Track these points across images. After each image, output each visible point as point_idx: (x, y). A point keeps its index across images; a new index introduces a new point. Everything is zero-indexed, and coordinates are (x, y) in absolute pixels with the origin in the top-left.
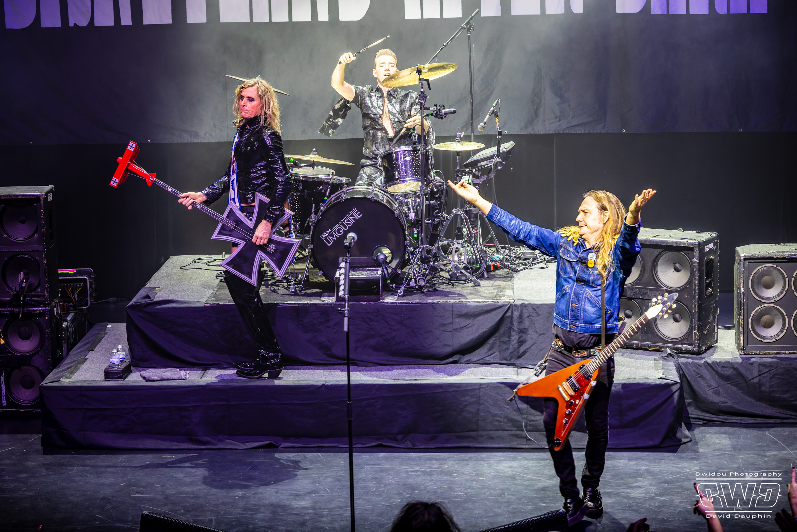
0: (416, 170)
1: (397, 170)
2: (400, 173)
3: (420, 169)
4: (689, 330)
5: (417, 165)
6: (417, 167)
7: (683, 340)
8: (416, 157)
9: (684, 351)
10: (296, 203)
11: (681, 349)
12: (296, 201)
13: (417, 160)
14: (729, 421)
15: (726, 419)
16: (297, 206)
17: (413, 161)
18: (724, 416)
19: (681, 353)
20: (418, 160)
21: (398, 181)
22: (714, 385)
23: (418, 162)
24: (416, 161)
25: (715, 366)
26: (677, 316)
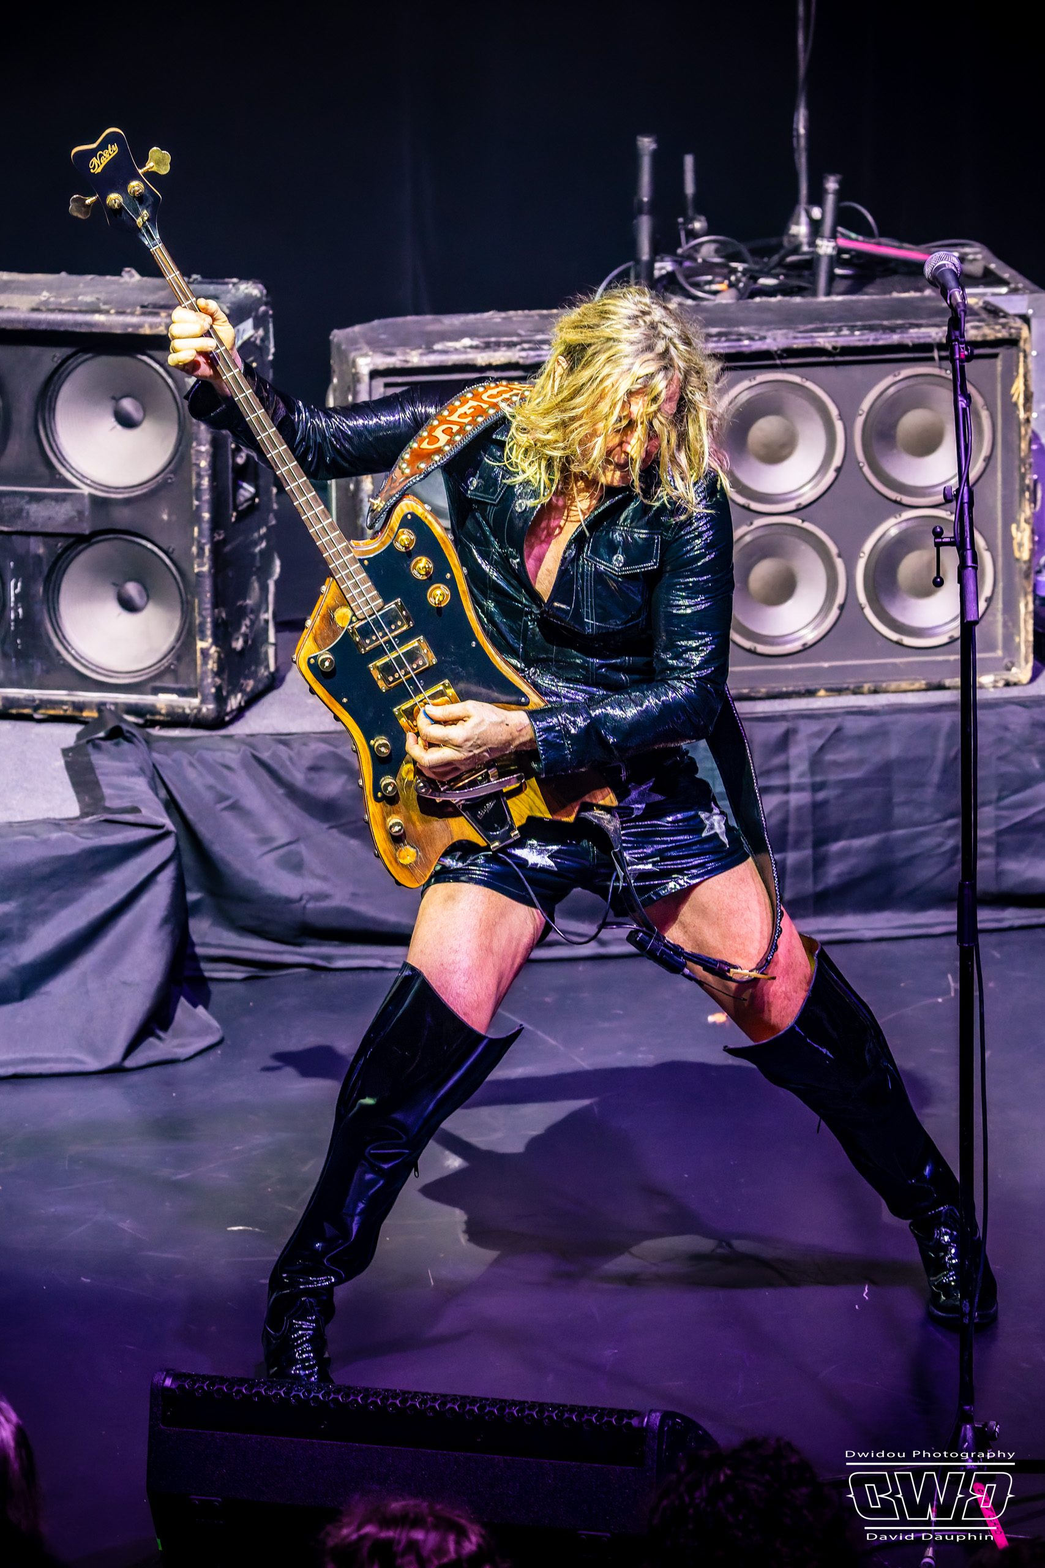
4: (177, 640)
7: (159, 676)
9: (168, 714)
11: (152, 710)
14: (340, 964)
15: (328, 958)
18: (320, 945)
19: (153, 724)
22: (282, 835)
25: (283, 765)
26: (132, 589)
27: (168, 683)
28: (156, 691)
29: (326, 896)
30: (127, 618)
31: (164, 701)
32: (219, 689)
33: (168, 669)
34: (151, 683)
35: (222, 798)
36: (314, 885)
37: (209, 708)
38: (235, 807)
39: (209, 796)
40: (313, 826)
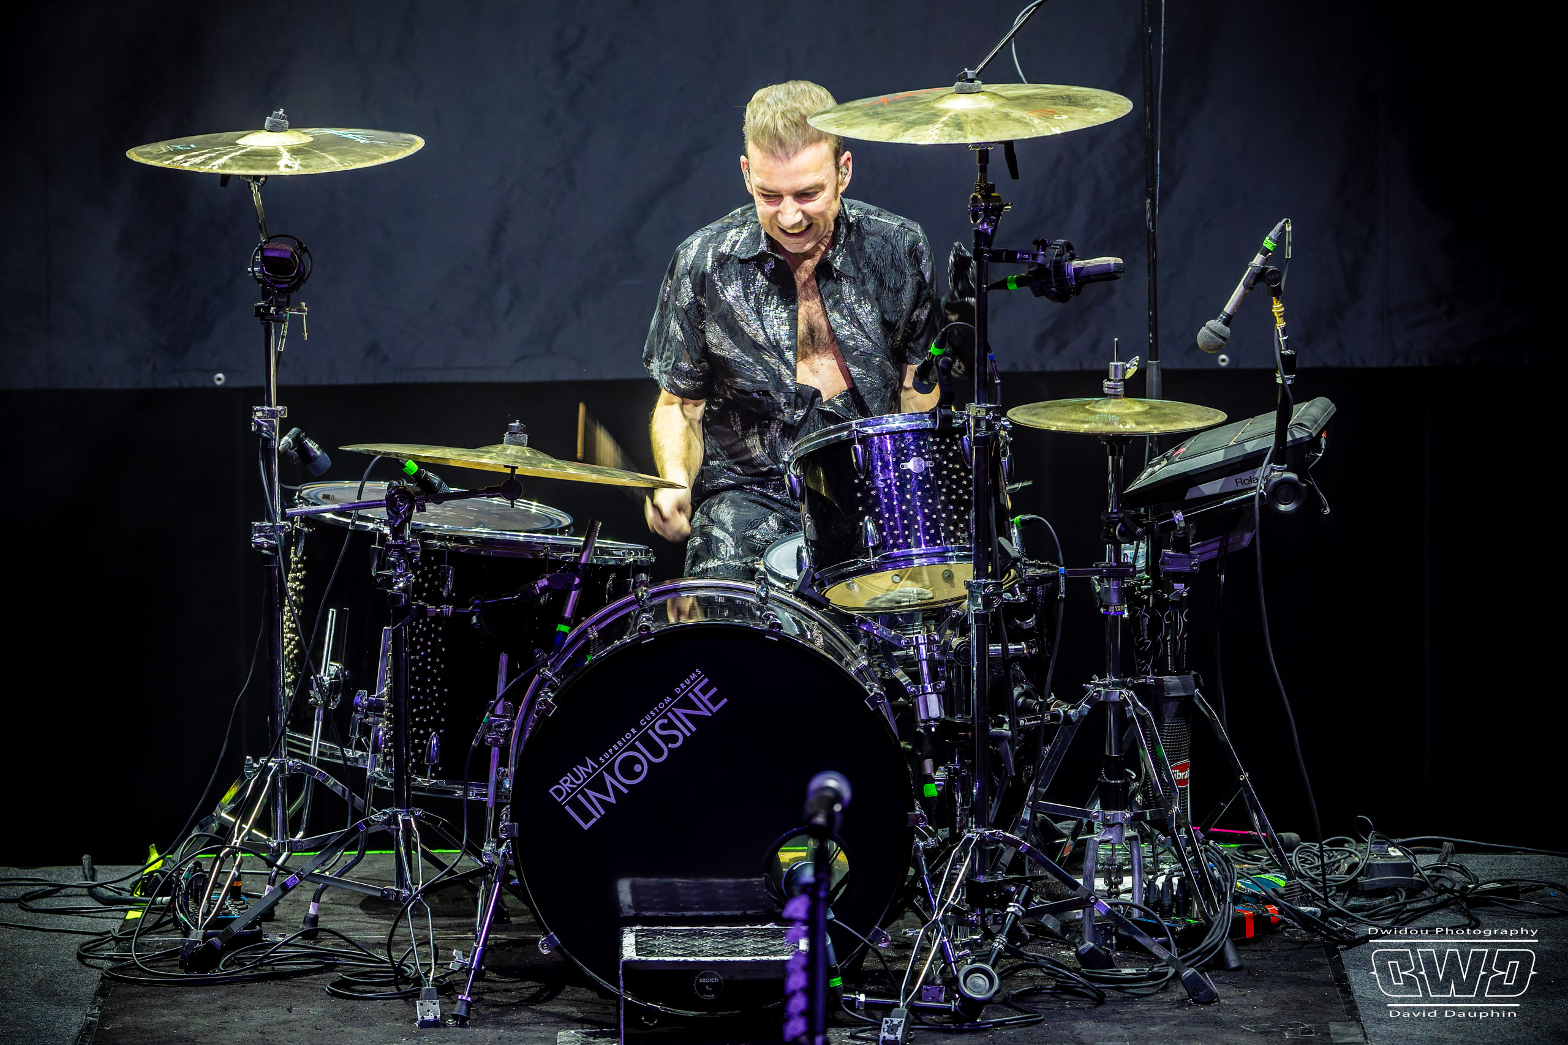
0: (950, 514)
1: (869, 511)
2: (880, 528)
3: (967, 511)
5: (955, 492)
6: (952, 502)
8: (950, 460)
10: (424, 647)
12: (428, 638)
13: (952, 471)
16: (433, 663)
17: (938, 476)
20: (957, 472)
21: (873, 559)
23: (958, 481)
24: (948, 476)
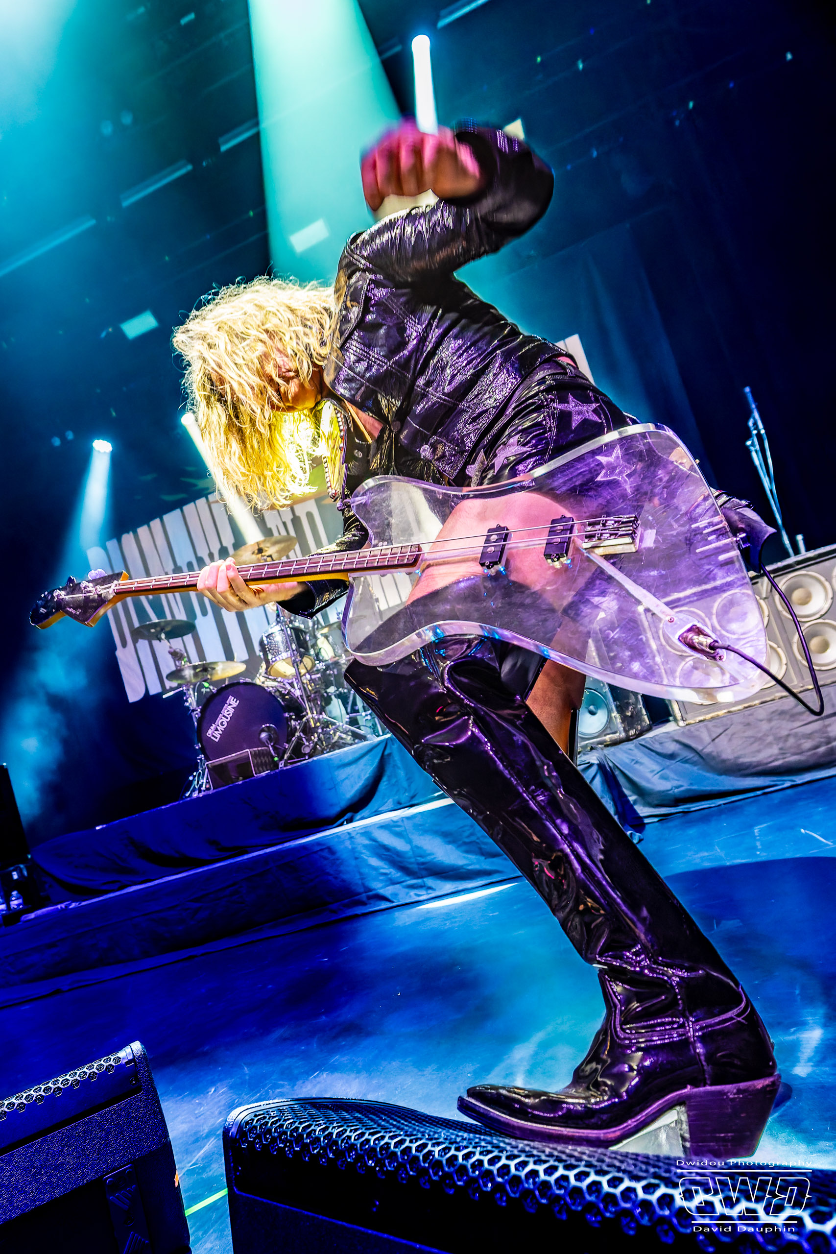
4: (608, 717)
7: (605, 731)
9: (610, 742)
11: (605, 741)
14: (693, 809)
15: (689, 808)
18: (685, 804)
19: (607, 746)
25: (650, 744)
26: (592, 708)
27: (608, 731)
28: (605, 735)
29: (681, 786)
30: (593, 717)
31: (607, 738)
32: (624, 728)
33: (606, 728)
34: (603, 732)
35: (633, 760)
36: (676, 783)
37: (623, 735)
38: (637, 762)
39: (627, 761)
40: (668, 762)
